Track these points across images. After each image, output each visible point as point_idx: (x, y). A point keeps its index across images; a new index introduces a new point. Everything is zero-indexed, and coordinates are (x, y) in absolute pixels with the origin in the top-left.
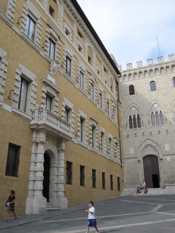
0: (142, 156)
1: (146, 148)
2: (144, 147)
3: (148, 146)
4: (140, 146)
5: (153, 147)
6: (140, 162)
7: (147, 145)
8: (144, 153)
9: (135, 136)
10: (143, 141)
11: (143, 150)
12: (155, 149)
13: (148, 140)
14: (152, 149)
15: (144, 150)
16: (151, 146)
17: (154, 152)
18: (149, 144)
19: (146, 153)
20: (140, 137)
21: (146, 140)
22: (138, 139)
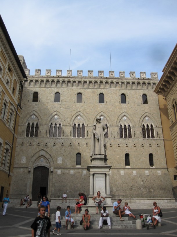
0: (34, 167)
1: (39, 158)
2: (37, 157)
4: (33, 156)
6: (31, 173)
7: (40, 156)
8: (36, 164)
9: (30, 145)
10: (37, 151)
11: (35, 160)
12: (48, 160)
13: (43, 151)
14: (45, 160)
15: (37, 160)
16: (44, 158)
17: (46, 164)
18: (43, 155)
19: (38, 164)
20: (35, 146)
21: (40, 150)
22: (33, 148)
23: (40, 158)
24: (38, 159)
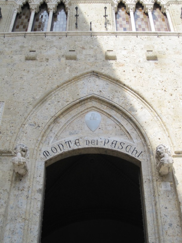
0: (46, 153)
1: (73, 112)
2: (66, 105)
3: (90, 104)
4: (43, 100)
5: (113, 113)
7: (82, 102)
8: (57, 137)
9: (27, 59)
10: (66, 79)
11: (56, 120)
12: (124, 122)
13: (93, 79)
14: (110, 121)
15: (63, 120)
16: (104, 108)
17: (119, 139)
18: (96, 93)
19: (72, 138)
20: (54, 64)
21: (83, 76)
22: (41, 69)
23: (80, 109)
24: (68, 117)
